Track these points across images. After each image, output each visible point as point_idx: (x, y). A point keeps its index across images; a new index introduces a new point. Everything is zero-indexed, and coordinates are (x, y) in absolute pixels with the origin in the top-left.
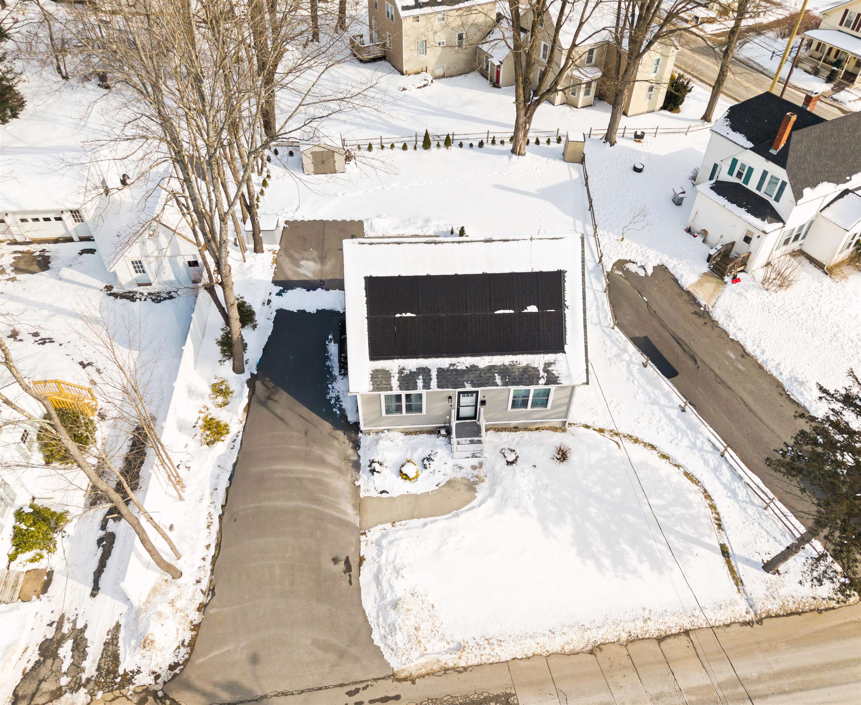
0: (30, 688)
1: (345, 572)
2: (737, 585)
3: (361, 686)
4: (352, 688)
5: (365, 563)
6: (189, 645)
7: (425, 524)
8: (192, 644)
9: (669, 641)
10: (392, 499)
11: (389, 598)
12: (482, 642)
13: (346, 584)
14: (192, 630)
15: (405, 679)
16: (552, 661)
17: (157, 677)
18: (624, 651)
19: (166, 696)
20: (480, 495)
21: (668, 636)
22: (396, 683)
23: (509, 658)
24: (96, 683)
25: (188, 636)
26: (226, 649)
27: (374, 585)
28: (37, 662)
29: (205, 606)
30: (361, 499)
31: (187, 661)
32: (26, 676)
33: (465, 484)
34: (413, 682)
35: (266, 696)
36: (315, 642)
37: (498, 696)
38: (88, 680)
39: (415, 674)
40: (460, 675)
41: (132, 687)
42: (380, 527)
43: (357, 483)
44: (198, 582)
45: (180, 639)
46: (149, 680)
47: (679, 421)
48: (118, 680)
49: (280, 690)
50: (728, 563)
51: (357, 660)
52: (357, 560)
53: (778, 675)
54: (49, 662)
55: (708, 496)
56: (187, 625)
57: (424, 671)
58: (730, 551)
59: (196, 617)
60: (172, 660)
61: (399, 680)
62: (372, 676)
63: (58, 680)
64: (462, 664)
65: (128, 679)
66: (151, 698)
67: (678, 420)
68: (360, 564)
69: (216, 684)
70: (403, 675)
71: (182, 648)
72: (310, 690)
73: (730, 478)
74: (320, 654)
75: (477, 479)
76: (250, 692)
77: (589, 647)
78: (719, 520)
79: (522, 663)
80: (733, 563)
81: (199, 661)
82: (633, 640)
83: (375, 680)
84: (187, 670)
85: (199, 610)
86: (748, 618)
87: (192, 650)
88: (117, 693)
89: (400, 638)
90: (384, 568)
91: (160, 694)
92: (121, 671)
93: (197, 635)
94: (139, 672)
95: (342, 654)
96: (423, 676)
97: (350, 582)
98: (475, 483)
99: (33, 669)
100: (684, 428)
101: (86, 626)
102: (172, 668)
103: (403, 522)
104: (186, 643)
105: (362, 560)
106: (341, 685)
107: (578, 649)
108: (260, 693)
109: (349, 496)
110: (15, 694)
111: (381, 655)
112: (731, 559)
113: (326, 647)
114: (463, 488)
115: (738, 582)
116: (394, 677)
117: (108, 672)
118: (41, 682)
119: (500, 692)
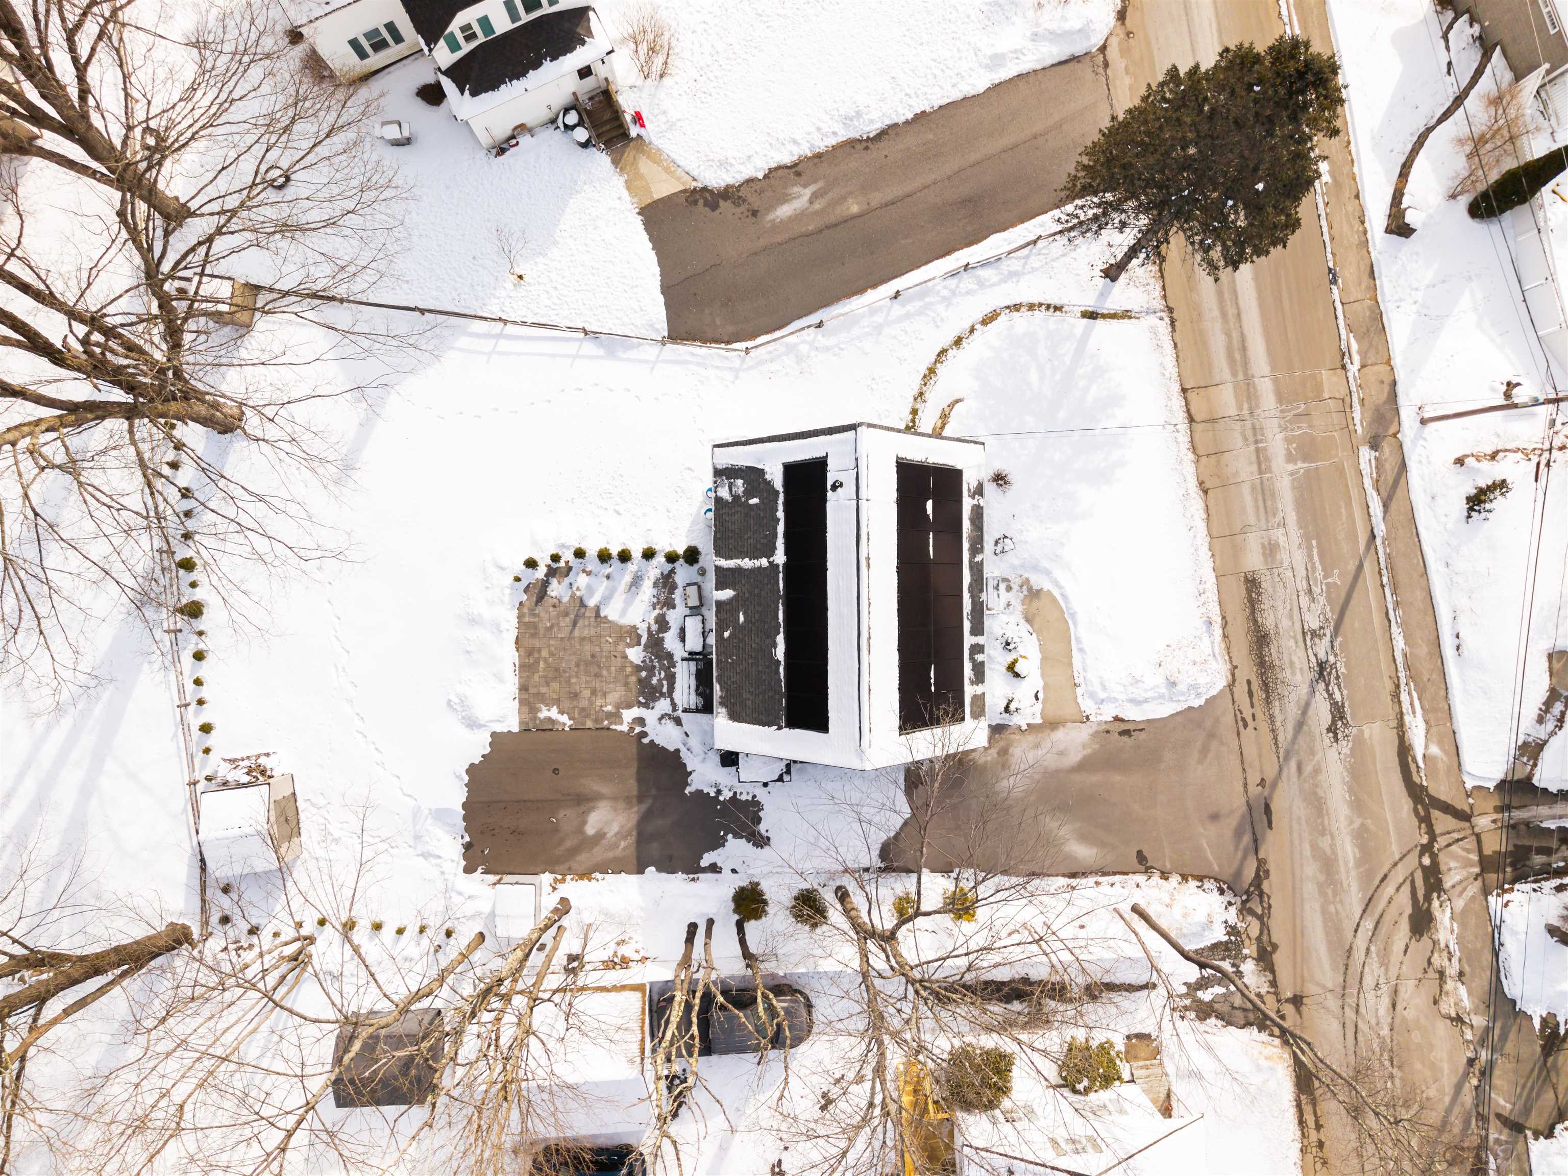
0: (1239, 1016)
1: (1130, 736)
2: (1130, 317)
3: (1239, 716)
4: (1241, 724)
5: (1121, 716)
6: (1201, 881)
7: (1081, 650)
8: (1200, 879)
9: (1193, 411)
10: (1046, 687)
11: (1163, 690)
12: (1202, 599)
13: (1143, 735)
14: (1187, 881)
15: (1233, 675)
16: (1215, 534)
17: (1230, 904)
18: (1204, 460)
19: (1247, 892)
20: (1047, 586)
21: (1188, 411)
22: (1237, 684)
23: (1214, 575)
24: (1236, 957)
25: (1193, 884)
26: (1205, 845)
27: (1145, 706)
28: (1217, 1017)
29: (1163, 873)
30: (1044, 722)
31: (1216, 880)
32: (1229, 1023)
33: (1031, 601)
34: (1236, 667)
35: (1247, 802)
36: (1200, 762)
37: (1247, 589)
38: (1233, 965)
39: (1229, 666)
40: (1229, 623)
41: (1239, 925)
42: (1080, 700)
43: (1024, 727)
44: (1138, 886)
45: (1196, 890)
46: (1233, 910)
47: (911, 307)
48: (1233, 938)
49: (1242, 789)
50: (1104, 316)
51: (1217, 721)
52: (1117, 724)
53: (1224, 315)
54: (1216, 1006)
55: (1017, 307)
56: (1184, 886)
57: (1227, 658)
58: (1091, 309)
59: (1175, 879)
60: (1216, 893)
61: (1234, 680)
62: (1231, 706)
63: (1233, 993)
64: (1219, 619)
65: (1232, 930)
66: (1248, 905)
67: (908, 307)
68: (1122, 720)
69: (1237, 848)
70: (1230, 677)
71: (1205, 887)
72: (1242, 762)
73: (994, 271)
74: (1211, 755)
75: (1025, 587)
76: (1243, 816)
77: (1201, 493)
78: (1048, 307)
79: (1218, 562)
80: (1105, 312)
81: (1216, 868)
82: (1194, 449)
83: (1234, 702)
84: (1224, 879)
85: (1167, 879)
86: (1167, 320)
87: (1206, 877)
88: (1244, 936)
89: (1202, 680)
90: (1131, 696)
91: (1244, 897)
92: (1225, 938)
93: (1192, 876)
94: (1226, 922)
95: (1211, 735)
96: (1230, 658)
97: (1141, 730)
98: (1030, 589)
99: (1222, 1019)
100: (921, 303)
101: (1185, 984)
102: (1222, 892)
103: (1076, 674)
104: (1200, 884)
105: (1117, 719)
106: (1238, 734)
107: (1203, 505)
108: (1245, 808)
109: (1040, 735)
110: (1243, 1027)
111: (1213, 698)
112: (1100, 311)
113: (1205, 751)
114: (1035, 604)
115: (1126, 315)
116: (1231, 686)
117: (1227, 949)
118: (1233, 1008)
119: (1244, 587)
